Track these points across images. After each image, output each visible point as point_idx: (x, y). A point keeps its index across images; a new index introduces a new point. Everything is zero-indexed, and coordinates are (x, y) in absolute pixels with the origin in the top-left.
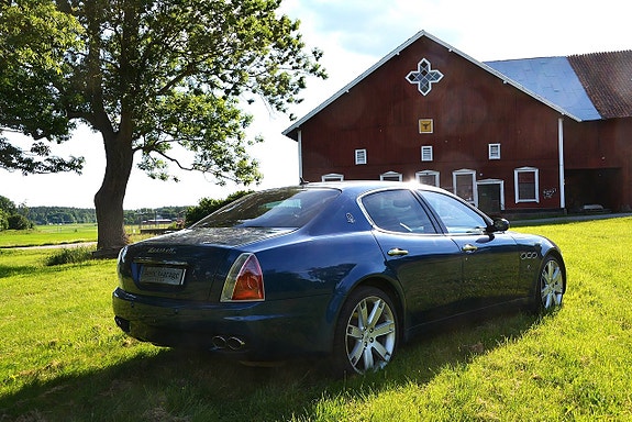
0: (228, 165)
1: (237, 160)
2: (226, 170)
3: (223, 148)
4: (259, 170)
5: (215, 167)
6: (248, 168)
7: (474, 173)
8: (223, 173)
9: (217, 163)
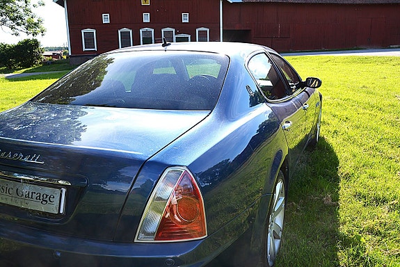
0: (20, 21)
1: (26, 18)
2: (18, 24)
3: (15, 9)
4: (43, 26)
5: (9, 22)
6: (35, 24)
7: (174, 30)
8: (16, 27)
9: (11, 19)
